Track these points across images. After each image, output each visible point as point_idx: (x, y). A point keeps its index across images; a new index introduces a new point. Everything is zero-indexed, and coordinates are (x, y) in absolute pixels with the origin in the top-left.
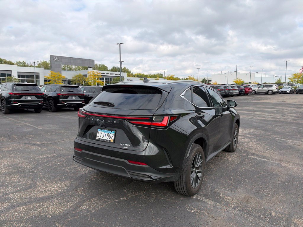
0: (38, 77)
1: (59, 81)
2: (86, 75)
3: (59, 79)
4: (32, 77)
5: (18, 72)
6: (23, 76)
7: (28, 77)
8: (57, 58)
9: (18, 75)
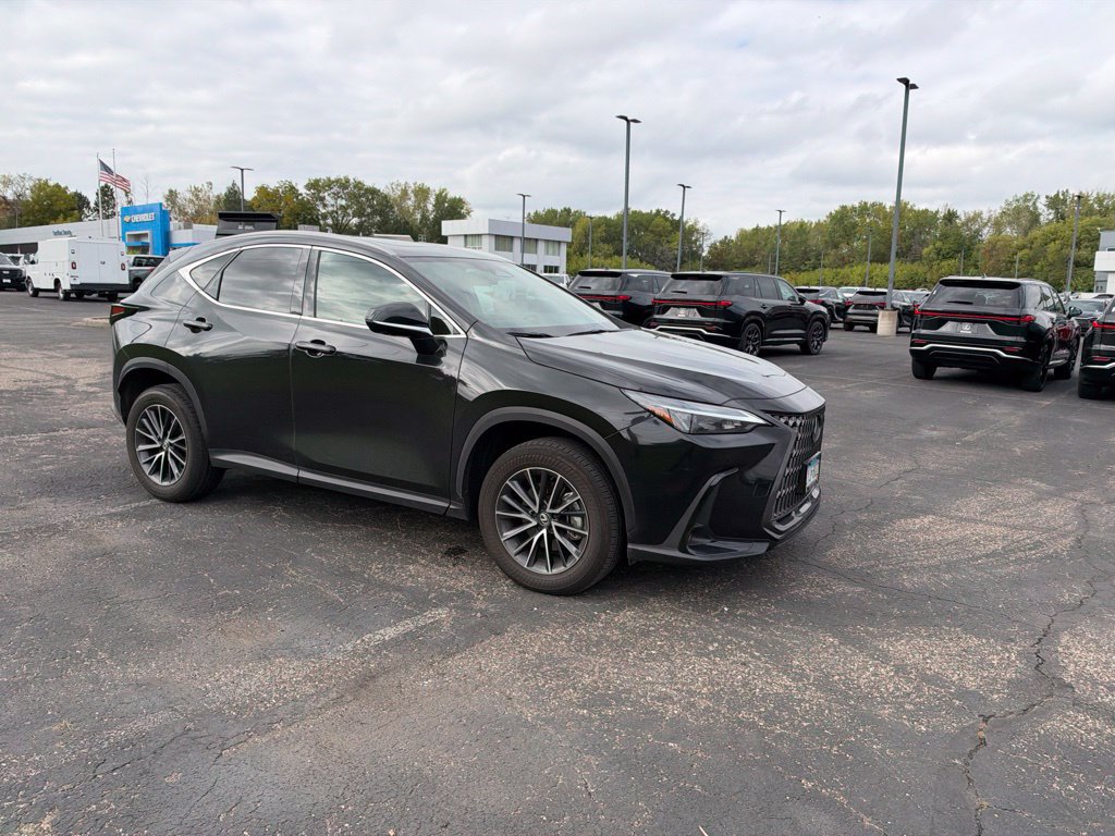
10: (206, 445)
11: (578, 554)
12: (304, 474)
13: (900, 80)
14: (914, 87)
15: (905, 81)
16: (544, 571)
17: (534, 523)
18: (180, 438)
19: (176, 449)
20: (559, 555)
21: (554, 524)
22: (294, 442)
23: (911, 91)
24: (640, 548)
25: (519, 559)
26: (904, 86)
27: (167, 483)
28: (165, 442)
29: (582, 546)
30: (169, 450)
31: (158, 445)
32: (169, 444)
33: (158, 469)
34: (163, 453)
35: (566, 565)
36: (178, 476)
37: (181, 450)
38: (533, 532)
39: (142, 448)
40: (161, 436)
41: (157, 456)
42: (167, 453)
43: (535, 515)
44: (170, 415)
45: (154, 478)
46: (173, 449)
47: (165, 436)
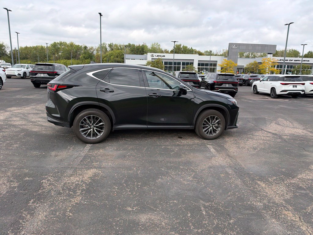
0: (215, 65)
1: (231, 69)
2: (261, 63)
3: (230, 67)
4: (211, 65)
5: (199, 61)
6: (203, 65)
7: (207, 65)
9: (198, 64)
10: (112, 125)
11: (219, 131)
12: (149, 126)
15: (100, 14)
16: (212, 135)
18: (101, 124)
20: (215, 131)
21: (213, 126)
23: (101, 16)
24: (229, 127)
25: (206, 134)
27: (95, 138)
28: (92, 126)
29: (219, 129)
30: (95, 128)
31: (89, 128)
32: (95, 126)
33: (89, 135)
34: (92, 130)
35: (216, 133)
36: (100, 135)
37: (101, 127)
38: (208, 129)
39: (81, 129)
40: (91, 125)
41: (89, 131)
42: (93, 129)
43: (209, 125)
44: (97, 117)
45: (88, 138)
46: (96, 128)
47: (93, 124)
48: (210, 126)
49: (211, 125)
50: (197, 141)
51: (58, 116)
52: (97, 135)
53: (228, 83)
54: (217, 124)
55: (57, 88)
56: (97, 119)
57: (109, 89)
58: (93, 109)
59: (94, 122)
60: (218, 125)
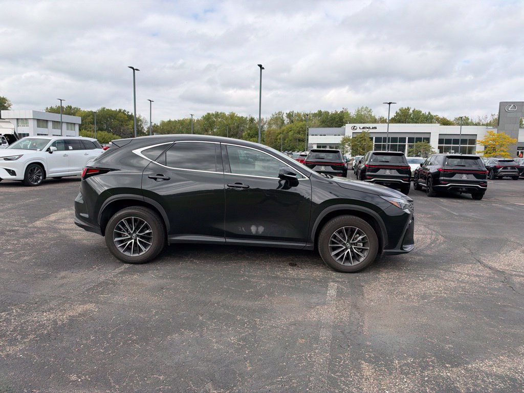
0: (473, 142)
4: (464, 141)
5: (440, 134)
6: (448, 141)
7: (456, 142)
8: (512, 105)
9: (439, 139)
10: (166, 234)
11: (364, 256)
12: (229, 240)
13: (259, 65)
14: (263, 68)
15: (260, 66)
16: (350, 265)
17: (344, 247)
18: (148, 231)
19: (142, 237)
20: (356, 257)
21: (353, 247)
22: (225, 227)
23: (262, 70)
24: (388, 251)
25: (339, 262)
26: (259, 67)
27: (137, 255)
28: (134, 235)
29: (366, 253)
30: (138, 238)
31: (129, 237)
32: (138, 236)
33: (128, 249)
34: (133, 241)
35: (359, 261)
36: (145, 251)
37: (147, 237)
38: (343, 251)
39: (117, 239)
40: (132, 232)
41: (129, 242)
42: (135, 240)
43: (344, 244)
44: (141, 221)
45: (127, 254)
46: (140, 238)
47: (135, 232)
48: (346, 246)
49: (348, 245)
50: (318, 273)
51: (87, 216)
52: (140, 250)
53: (468, 172)
54: (361, 244)
55: (87, 173)
56: (142, 222)
57: (162, 175)
58: (135, 207)
59: (137, 229)
60: (363, 246)
